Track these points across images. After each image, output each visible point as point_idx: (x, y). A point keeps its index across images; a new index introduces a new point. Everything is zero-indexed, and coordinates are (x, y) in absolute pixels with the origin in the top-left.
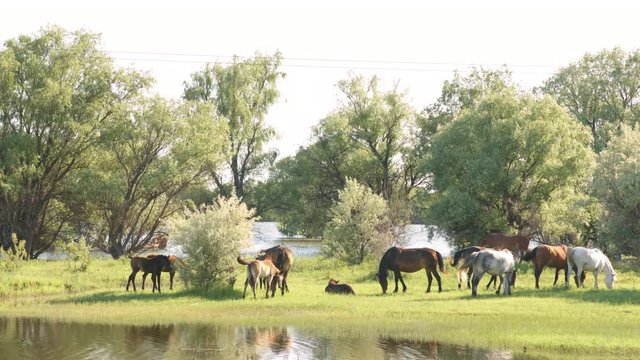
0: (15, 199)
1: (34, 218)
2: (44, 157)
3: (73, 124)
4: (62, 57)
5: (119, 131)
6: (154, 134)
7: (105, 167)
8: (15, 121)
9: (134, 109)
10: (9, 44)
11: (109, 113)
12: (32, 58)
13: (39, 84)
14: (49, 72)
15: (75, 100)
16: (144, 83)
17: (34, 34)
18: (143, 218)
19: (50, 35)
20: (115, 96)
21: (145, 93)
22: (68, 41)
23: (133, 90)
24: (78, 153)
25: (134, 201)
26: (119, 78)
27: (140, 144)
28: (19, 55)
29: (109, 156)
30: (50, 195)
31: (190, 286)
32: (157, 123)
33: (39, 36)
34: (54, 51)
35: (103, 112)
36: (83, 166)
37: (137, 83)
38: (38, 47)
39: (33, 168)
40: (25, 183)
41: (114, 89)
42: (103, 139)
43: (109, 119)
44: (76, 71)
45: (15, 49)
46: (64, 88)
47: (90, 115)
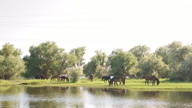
0: (42, 70)
1: (45, 73)
2: (47, 62)
3: (52, 57)
4: (50, 46)
5: (59, 58)
6: (65, 59)
7: (57, 64)
8: (42, 57)
9: (62, 54)
10: (41, 44)
11: (57, 55)
12: (45, 46)
13: (46, 50)
14: (48, 48)
15: (52, 53)
16: (63, 50)
17: (45, 42)
18: (63, 73)
19: (48, 42)
20: (58, 52)
21: (63, 52)
22: (51, 43)
23: (61, 51)
24: (52, 62)
25: (62, 70)
26: (59, 49)
27: (63, 60)
28: (43, 46)
29: (57, 62)
30: (48, 69)
31: (72, 81)
32: (65, 57)
33: (46, 42)
34: (48, 45)
35: (56, 55)
36: (53, 64)
37: (62, 50)
38: (46, 44)
39: (45, 64)
40: (44, 67)
41: (58, 51)
42: (56, 59)
43: (58, 56)
44: (52, 48)
45: (42, 45)
46: (50, 51)
47: (54, 56)
